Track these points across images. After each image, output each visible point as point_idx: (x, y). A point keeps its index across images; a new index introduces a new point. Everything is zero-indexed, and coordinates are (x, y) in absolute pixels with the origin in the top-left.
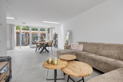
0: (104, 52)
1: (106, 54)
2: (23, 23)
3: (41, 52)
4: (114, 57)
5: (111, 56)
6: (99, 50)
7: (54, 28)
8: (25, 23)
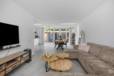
0: (105, 57)
1: (106, 59)
2: (48, 26)
3: (57, 49)
4: (112, 65)
5: (110, 63)
6: (101, 54)
7: (73, 28)
8: (49, 26)
